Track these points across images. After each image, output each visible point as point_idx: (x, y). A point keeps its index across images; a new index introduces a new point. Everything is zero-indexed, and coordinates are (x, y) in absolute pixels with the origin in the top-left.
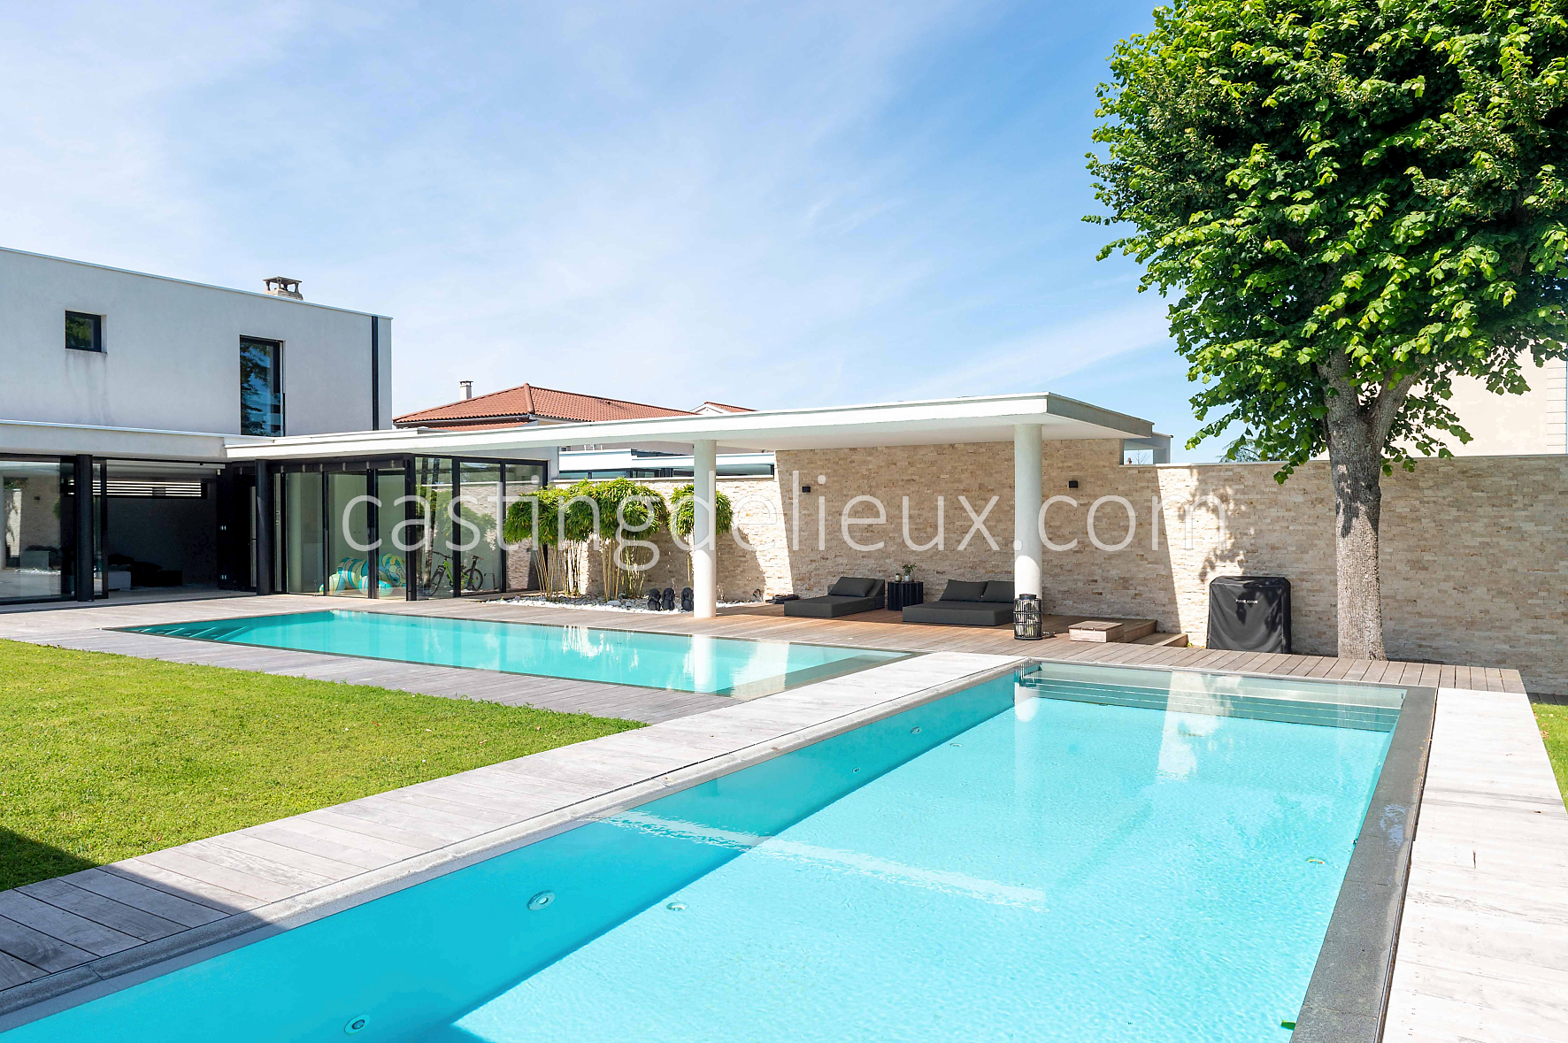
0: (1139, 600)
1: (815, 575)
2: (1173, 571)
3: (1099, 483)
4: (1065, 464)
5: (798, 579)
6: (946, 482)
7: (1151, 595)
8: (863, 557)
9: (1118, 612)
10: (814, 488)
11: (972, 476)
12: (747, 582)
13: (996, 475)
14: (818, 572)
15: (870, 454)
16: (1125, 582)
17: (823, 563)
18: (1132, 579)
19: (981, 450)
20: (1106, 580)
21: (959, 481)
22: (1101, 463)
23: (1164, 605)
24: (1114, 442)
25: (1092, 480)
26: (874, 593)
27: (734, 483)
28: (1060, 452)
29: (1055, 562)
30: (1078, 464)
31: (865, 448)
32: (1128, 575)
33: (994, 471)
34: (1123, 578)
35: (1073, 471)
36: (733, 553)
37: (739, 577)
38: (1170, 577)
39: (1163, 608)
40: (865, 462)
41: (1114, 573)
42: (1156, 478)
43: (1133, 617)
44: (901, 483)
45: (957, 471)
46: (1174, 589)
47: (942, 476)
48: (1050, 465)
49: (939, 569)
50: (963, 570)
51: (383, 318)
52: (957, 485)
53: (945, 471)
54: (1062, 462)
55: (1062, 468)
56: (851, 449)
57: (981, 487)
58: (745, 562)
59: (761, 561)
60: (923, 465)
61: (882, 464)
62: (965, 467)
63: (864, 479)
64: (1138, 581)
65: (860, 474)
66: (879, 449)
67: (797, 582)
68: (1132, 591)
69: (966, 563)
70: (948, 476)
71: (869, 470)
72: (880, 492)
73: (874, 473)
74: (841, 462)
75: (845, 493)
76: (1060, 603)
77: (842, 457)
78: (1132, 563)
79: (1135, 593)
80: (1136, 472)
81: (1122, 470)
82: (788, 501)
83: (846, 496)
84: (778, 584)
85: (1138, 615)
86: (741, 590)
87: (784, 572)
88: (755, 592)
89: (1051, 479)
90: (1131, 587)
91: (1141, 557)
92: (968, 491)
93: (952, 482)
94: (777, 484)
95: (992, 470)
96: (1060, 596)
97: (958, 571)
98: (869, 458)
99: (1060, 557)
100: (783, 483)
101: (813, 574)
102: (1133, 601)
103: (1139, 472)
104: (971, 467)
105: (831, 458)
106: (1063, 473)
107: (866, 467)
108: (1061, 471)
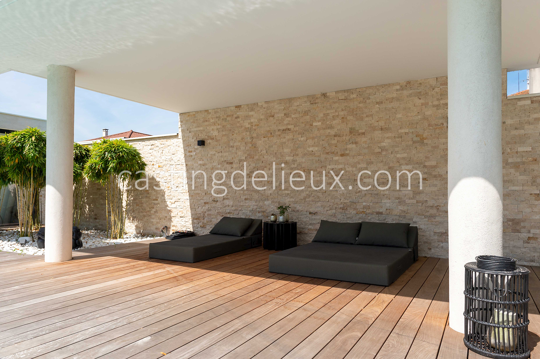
0: (533, 244)
1: (208, 215)
5: (196, 218)
6: (318, 129)
8: (246, 199)
10: (208, 142)
11: (343, 122)
12: (158, 221)
13: (367, 119)
14: (210, 212)
15: (252, 110)
17: (214, 204)
19: (352, 96)
21: (331, 127)
26: (250, 233)
27: (151, 141)
28: (437, 90)
29: (430, 203)
31: (247, 105)
32: (519, 217)
33: (365, 115)
34: (513, 220)
36: (149, 198)
37: (153, 216)
40: (248, 117)
44: (278, 133)
45: (329, 117)
47: (314, 124)
49: (312, 210)
50: (334, 211)
52: (329, 131)
53: (317, 119)
54: (438, 100)
56: (236, 107)
57: (352, 131)
58: (157, 204)
59: (168, 203)
60: (297, 115)
61: (262, 117)
62: (337, 114)
63: (247, 131)
64: (533, 224)
65: (243, 128)
66: (260, 104)
67: (195, 221)
68: (525, 234)
69: (337, 204)
70: (320, 123)
71: (251, 123)
72: (260, 142)
73: (255, 125)
74: (228, 119)
75: (231, 144)
76: (436, 245)
77: (229, 114)
78: (524, 203)
79: (529, 237)
80: (529, 102)
81: (509, 102)
82: (188, 154)
83: (232, 147)
84: (181, 222)
85: (533, 261)
86: (155, 227)
87: (185, 212)
88: (163, 228)
89: (425, 118)
90: (523, 230)
91: (537, 196)
92: (339, 136)
93: (324, 129)
94: (181, 140)
95: (363, 114)
96: (436, 237)
97: (330, 212)
98: (251, 113)
99: (436, 198)
100: (184, 139)
101: (206, 214)
102: (526, 245)
103: (532, 102)
104: (342, 113)
105: (221, 116)
106: (439, 111)
107: (249, 121)
108: (437, 109)
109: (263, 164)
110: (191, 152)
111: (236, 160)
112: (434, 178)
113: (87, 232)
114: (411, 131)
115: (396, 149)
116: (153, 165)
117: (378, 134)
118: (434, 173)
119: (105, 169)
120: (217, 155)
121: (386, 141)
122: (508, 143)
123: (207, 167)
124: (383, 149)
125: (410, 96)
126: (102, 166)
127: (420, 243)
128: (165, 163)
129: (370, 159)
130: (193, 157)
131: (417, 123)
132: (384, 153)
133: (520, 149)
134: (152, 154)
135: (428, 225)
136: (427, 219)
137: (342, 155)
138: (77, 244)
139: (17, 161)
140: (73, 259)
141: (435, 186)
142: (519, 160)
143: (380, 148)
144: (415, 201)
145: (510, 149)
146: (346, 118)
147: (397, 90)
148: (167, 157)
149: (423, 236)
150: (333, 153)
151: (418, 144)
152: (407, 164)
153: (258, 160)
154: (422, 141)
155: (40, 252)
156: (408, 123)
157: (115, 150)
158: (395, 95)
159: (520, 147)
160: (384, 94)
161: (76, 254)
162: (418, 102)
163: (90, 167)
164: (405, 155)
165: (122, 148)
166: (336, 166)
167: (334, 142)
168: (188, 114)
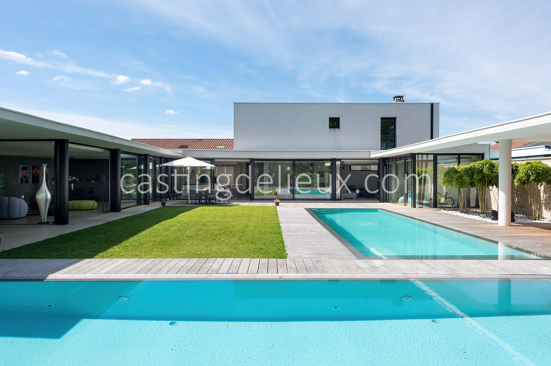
51: (435, 103)
119: (528, 180)
126: (526, 178)
138: (513, 220)
139: (480, 177)
140: (511, 226)
155: (496, 222)
157: (534, 169)
161: (512, 224)
163: (519, 179)
165: (539, 167)
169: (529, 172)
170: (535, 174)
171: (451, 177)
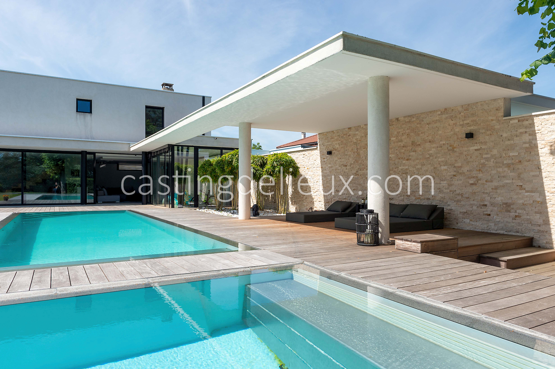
0: (518, 220)
2: (547, 198)
3: (489, 132)
4: (465, 122)
5: (326, 202)
6: (394, 143)
7: (528, 217)
9: (502, 229)
10: (333, 152)
11: (408, 137)
12: (307, 204)
13: (421, 135)
14: (335, 198)
15: (357, 130)
16: (507, 207)
18: (513, 204)
19: (413, 119)
20: (492, 204)
21: (401, 141)
22: (490, 118)
23: (540, 226)
24: (499, 101)
25: (484, 131)
28: (462, 114)
29: (458, 192)
30: (473, 121)
31: (355, 127)
32: (510, 201)
33: (420, 133)
34: (506, 204)
35: (470, 126)
37: (304, 201)
38: (544, 203)
39: (538, 228)
40: (355, 135)
41: (499, 199)
42: (532, 125)
43: (514, 234)
45: (400, 134)
46: (547, 212)
48: (455, 124)
51: (207, 97)
52: (400, 143)
53: (393, 135)
54: (463, 121)
55: (462, 126)
56: (349, 128)
57: (413, 143)
62: (404, 132)
63: (354, 145)
64: (518, 206)
65: (352, 142)
66: (361, 126)
67: (327, 204)
68: (513, 213)
69: (404, 192)
70: (395, 138)
71: (357, 139)
72: (362, 151)
73: (359, 141)
74: (345, 136)
75: (346, 153)
76: (461, 221)
77: (345, 133)
78: (513, 191)
79: (516, 216)
80: (516, 121)
81: (505, 121)
82: (323, 160)
83: (347, 155)
84: (319, 205)
85: (518, 232)
86: (305, 208)
87: (321, 198)
88: (310, 209)
89: (455, 134)
90: (512, 211)
91: (521, 187)
92: (406, 147)
93: (397, 142)
94: (319, 151)
95: (419, 131)
96: (461, 215)
97: (400, 198)
98: (357, 132)
99: (461, 188)
100: (321, 150)
101: (333, 200)
102: (514, 221)
103: (519, 121)
104: (407, 131)
105: (340, 134)
106: (463, 128)
107: (355, 138)
108: (462, 127)
109: (363, 167)
110: (325, 159)
111: (349, 164)
112: (460, 175)
113: (268, 210)
114: (447, 143)
115: (438, 155)
116: (304, 167)
117: (428, 145)
118: (460, 172)
119: (273, 172)
120: (338, 160)
121: (433, 150)
122: (504, 150)
123: (333, 168)
124: (431, 155)
125: (446, 118)
126: (272, 170)
127: (452, 219)
128: (311, 166)
129: (423, 162)
130: (325, 162)
131: (450, 137)
132: (431, 158)
133: (511, 154)
134: (304, 160)
135: (456, 207)
136: (456, 203)
137: (407, 160)
139: (230, 169)
140: (250, 219)
141: (461, 180)
142: (510, 162)
143: (429, 154)
144: (449, 191)
145: (505, 154)
146: (410, 135)
147: (439, 115)
148: (312, 162)
149: (454, 214)
150: (402, 158)
151: (451, 151)
152: (444, 165)
153: (361, 163)
154: (453, 150)
156: (445, 137)
157: (279, 160)
158: (438, 118)
159: (511, 152)
160: (432, 118)
162: (452, 123)
164: (443, 159)
166: (404, 167)
167: (403, 151)
168: (323, 134)
169: (275, 164)
170: (280, 166)
171: (206, 171)
